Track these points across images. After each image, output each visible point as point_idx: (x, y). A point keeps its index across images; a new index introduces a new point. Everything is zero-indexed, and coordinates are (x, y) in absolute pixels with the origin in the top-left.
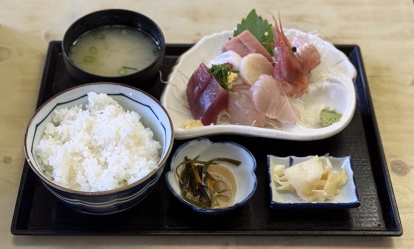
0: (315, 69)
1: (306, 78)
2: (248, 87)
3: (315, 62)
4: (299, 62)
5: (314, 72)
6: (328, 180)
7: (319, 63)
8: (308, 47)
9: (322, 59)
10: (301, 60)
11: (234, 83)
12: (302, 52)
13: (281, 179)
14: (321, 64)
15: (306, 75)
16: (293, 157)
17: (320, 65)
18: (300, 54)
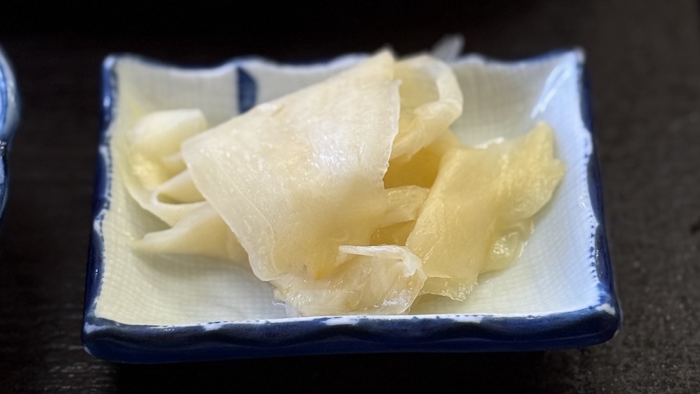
6: (440, 185)
13: (167, 187)
16: (255, 66)
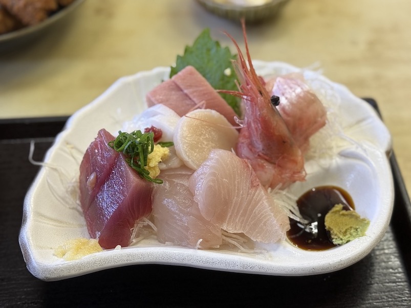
0: (317, 134)
1: (299, 153)
2: (189, 173)
3: (316, 122)
4: (287, 124)
5: (315, 140)
7: (323, 124)
8: (302, 95)
9: (329, 114)
10: (289, 119)
11: (164, 166)
12: (292, 104)
14: (327, 125)
15: (300, 147)
17: (324, 127)
18: (287, 108)
